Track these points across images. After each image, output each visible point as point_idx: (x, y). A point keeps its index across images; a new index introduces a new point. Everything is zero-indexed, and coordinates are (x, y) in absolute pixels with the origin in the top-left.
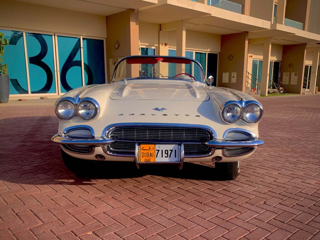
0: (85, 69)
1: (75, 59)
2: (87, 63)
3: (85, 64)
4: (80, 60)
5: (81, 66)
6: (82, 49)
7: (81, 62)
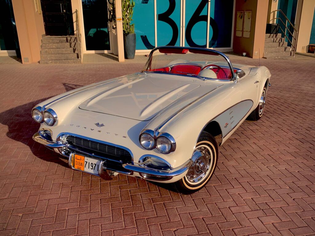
0: (211, 24)
1: (202, 14)
2: (213, 18)
3: (211, 18)
4: (206, 15)
5: (207, 21)
6: (209, 3)
7: (207, 16)
